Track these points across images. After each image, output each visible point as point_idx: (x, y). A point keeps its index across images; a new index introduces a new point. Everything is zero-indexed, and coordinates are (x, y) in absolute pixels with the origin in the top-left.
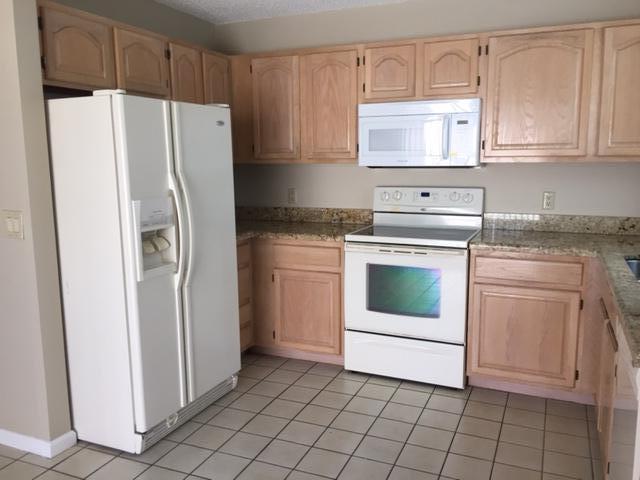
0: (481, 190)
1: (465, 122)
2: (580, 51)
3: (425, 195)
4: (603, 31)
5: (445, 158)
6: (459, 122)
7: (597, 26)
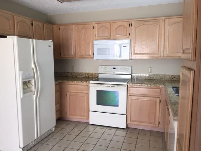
0: (131, 67)
1: (126, 46)
2: (158, 26)
3: (114, 68)
4: (165, 20)
5: (120, 57)
6: (124, 46)
7: (163, 18)
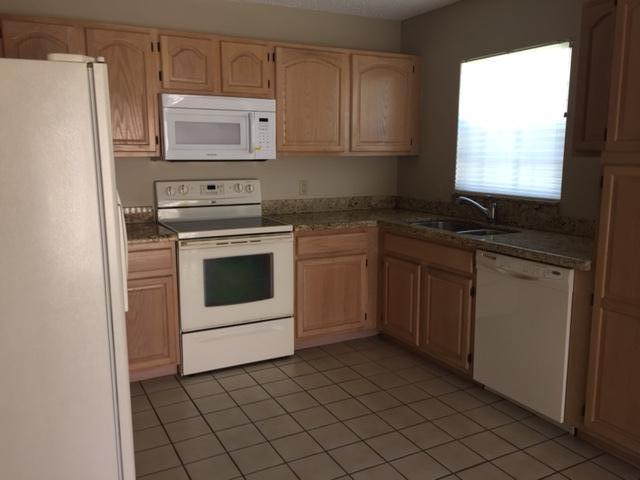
1: (266, 120)
3: (211, 187)
4: (351, 56)
5: (250, 151)
6: (261, 120)
7: (347, 52)
